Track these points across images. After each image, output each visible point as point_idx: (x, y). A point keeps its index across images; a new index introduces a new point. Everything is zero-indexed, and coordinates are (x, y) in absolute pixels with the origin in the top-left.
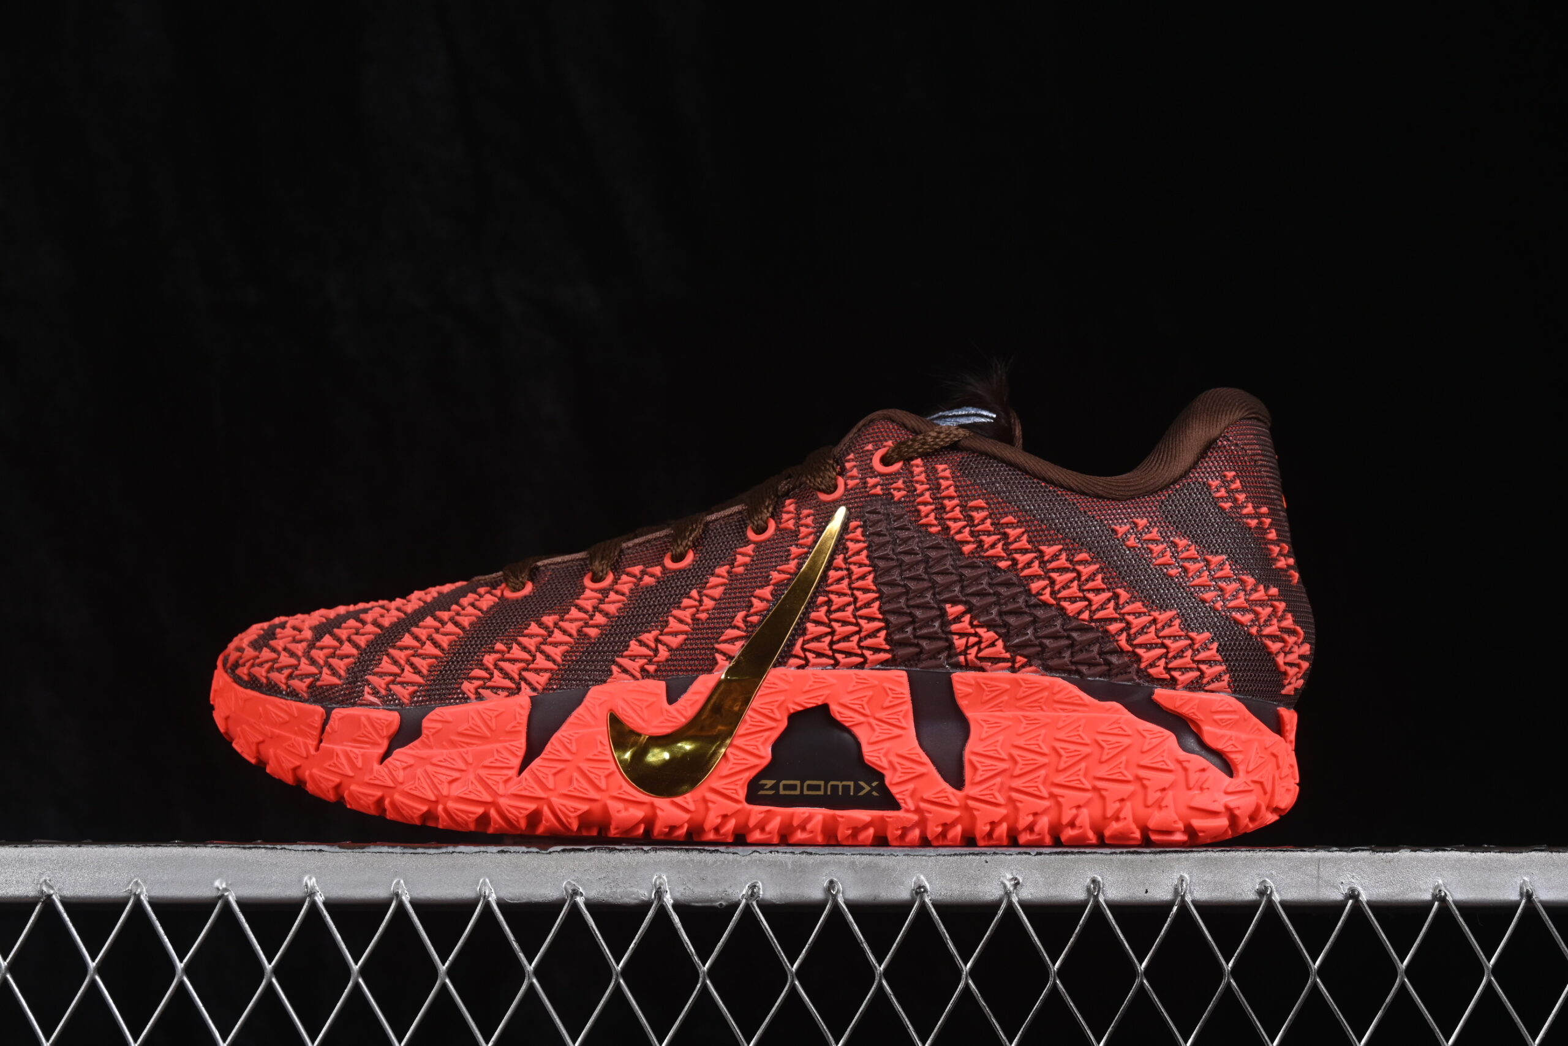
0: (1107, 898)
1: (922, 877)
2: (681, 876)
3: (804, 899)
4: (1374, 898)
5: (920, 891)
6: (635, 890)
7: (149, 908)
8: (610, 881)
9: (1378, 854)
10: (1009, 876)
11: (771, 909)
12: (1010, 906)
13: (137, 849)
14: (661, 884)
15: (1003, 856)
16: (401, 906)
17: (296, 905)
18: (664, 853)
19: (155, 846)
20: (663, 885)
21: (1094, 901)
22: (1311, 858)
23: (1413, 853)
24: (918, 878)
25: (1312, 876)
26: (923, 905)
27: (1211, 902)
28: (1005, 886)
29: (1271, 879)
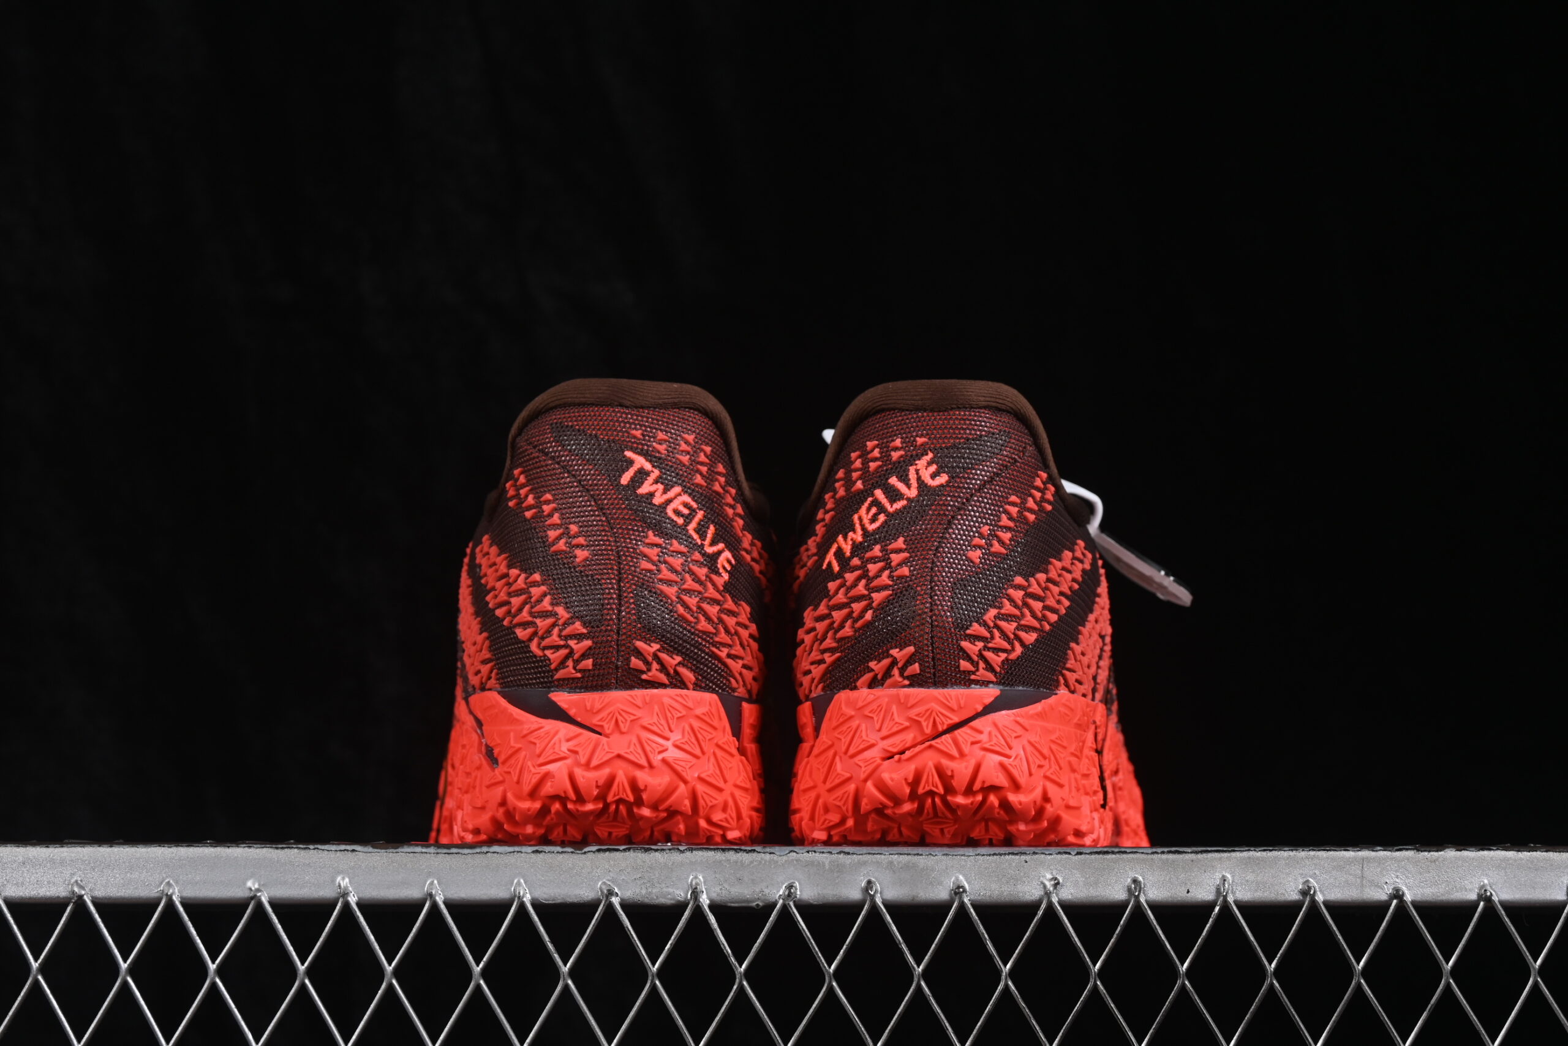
0: (1149, 899)
1: (961, 877)
2: (717, 876)
3: (841, 899)
4: (1419, 898)
5: (958, 891)
6: (671, 890)
7: (181, 909)
8: (646, 881)
9: (1423, 853)
10: (1049, 876)
11: (808, 910)
12: (1050, 907)
13: (170, 849)
14: (697, 884)
15: (1043, 856)
16: (434, 906)
17: (329, 906)
18: (700, 853)
19: (186, 846)
20: (699, 885)
21: (1135, 901)
22: (1355, 858)
23: (1459, 853)
24: (957, 879)
25: (1355, 876)
26: (962, 906)
27: (1254, 901)
28: (1045, 887)
29: (1314, 879)
